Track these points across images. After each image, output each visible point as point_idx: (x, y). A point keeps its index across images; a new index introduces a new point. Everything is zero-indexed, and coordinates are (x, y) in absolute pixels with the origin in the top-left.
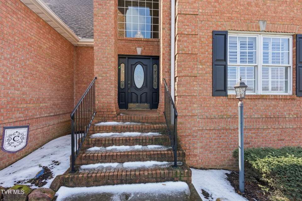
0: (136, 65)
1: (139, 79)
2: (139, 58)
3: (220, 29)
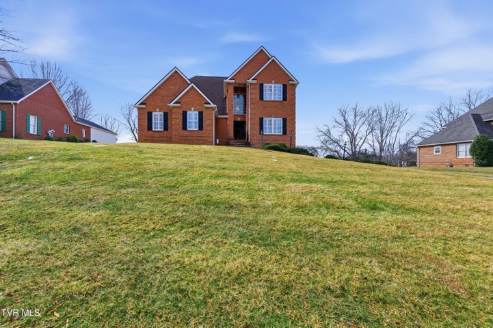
3: (261, 117)
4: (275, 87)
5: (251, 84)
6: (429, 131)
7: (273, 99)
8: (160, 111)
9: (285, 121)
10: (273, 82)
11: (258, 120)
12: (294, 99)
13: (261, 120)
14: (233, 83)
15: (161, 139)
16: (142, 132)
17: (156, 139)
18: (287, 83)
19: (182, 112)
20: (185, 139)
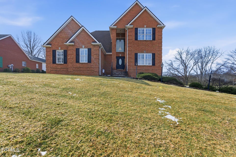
0: (119, 59)
1: (120, 62)
2: (120, 57)
3: (136, 53)
4: (146, 30)
5: (129, 29)
6: (229, 63)
7: (145, 39)
8: (61, 49)
9: (154, 55)
10: (145, 26)
11: (133, 54)
12: (161, 39)
13: (136, 55)
14: (115, 29)
15: (62, 70)
16: (48, 65)
17: (58, 70)
18: (155, 27)
19: (75, 49)
20: (78, 69)
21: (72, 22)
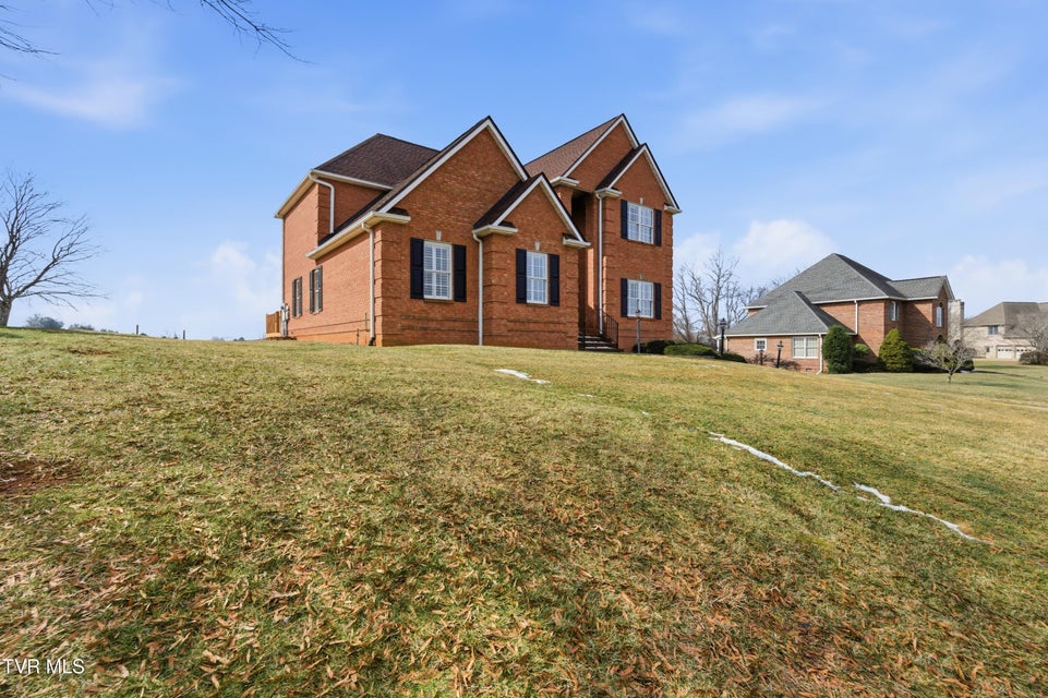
4: (643, 213)
7: (640, 239)
8: (444, 239)
9: (657, 288)
10: (641, 200)
11: (618, 283)
13: (624, 284)
14: (571, 188)
15: (448, 325)
16: (392, 303)
17: (433, 325)
18: (660, 208)
19: (514, 252)
20: (522, 328)
21: (484, 138)
